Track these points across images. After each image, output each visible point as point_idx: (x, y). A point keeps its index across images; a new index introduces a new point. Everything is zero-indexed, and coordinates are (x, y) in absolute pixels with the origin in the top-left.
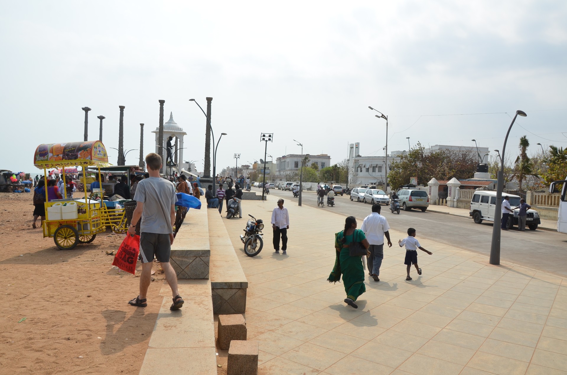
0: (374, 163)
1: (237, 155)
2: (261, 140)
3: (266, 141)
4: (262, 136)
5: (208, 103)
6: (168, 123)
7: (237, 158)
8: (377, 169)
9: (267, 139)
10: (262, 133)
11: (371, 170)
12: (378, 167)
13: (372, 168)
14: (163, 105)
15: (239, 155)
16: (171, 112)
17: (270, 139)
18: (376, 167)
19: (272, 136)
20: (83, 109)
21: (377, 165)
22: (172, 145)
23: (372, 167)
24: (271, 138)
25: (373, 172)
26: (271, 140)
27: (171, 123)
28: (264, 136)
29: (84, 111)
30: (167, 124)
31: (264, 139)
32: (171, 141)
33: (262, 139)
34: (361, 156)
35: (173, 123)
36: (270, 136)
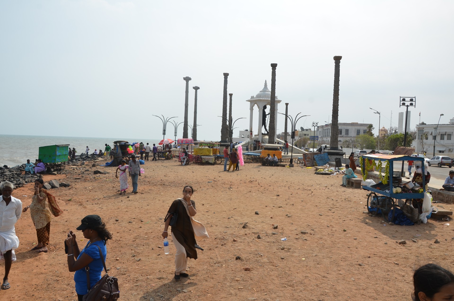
0: (443, 131)
1: (315, 124)
2: (400, 106)
3: (407, 106)
4: (401, 100)
5: (336, 63)
6: (264, 91)
7: (315, 126)
8: (446, 137)
9: (408, 103)
10: (400, 97)
11: (438, 138)
12: (447, 134)
13: (440, 136)
14: (276, 69)
15: (316, 124)
16: (266, 81)
17: (411, 104)
18: (445, 134)
19: (414, 100)
20: (185, 79)
21: (446, 133)
22: (266, 114)
23: (440, 134)
24: (414, 103)
25: (441, 139)
26: (414, 105)
27: (266, 91)
28: (404, 100)
29: (185, 81)
30: (262, 92)
31: (404, 104)
32: (265, 110)
33: (401, 104)
34: (426, 124)
35: (268, 91)
36: (412, 100)
